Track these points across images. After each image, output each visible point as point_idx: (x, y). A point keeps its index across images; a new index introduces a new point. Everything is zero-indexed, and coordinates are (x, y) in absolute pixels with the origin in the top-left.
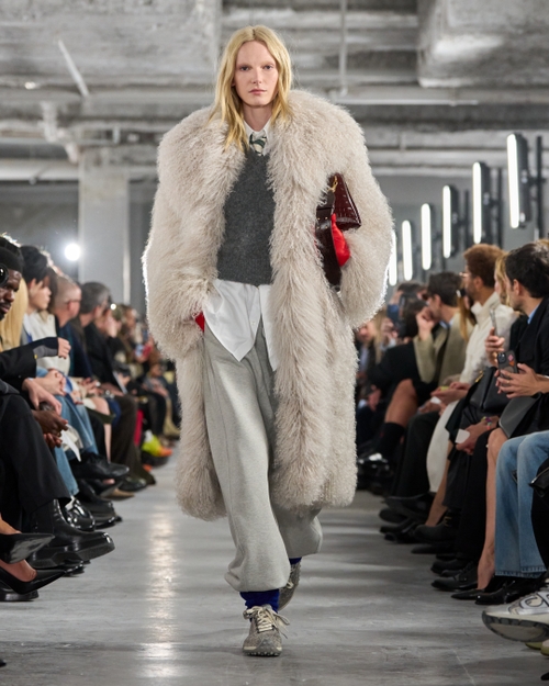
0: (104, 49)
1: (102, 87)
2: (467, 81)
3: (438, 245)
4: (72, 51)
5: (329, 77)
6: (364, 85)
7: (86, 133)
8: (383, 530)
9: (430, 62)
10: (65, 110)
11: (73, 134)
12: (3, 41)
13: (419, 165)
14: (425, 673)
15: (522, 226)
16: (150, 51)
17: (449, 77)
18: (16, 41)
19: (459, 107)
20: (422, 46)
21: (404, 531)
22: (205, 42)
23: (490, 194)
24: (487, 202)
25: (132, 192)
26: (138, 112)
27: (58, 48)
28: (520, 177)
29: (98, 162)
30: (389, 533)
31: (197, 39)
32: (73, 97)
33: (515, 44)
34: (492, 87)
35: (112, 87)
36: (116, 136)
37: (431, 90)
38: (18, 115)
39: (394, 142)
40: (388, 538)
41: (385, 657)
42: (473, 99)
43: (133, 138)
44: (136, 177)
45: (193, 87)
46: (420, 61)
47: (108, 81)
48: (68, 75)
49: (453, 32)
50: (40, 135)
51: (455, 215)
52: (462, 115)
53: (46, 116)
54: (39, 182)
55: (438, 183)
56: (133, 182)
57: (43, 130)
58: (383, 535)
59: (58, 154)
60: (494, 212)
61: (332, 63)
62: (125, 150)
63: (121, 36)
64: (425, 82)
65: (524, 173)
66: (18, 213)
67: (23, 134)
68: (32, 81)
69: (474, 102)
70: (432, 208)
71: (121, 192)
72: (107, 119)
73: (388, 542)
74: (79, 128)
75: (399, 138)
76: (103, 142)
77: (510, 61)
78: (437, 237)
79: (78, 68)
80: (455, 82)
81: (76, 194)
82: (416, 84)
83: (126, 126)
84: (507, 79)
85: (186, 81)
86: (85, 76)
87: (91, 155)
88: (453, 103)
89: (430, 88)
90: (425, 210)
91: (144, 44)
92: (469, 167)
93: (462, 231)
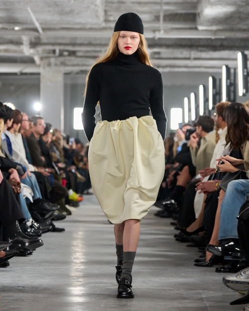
0: (49, 11)
1: (49, 29)
2: (220, 27)
3: (207, 104)
4: (35, 12)
5: (156, 25)
6: (173, 29)
7: (44, 51)
8: (175, 236)
9: (202, 18)
10: (33, 40)
11: (37, 51)
12: (2, 7)
13: (199, 67)
14: (186, 301)
15: (244, 95)
16: (71, 12)
17: (211, 25)
18: (8, 7)
19: (216, 39)
20: (198, 11)
21: (185, 237)
22: (96, 8)
23: (230, 80)
24: (228, 84)
25: (65, 79)
26: (68, 42)
27: (27, 11)
28: (243, 72)
29: (49, 65)
30: (177, 238)
31: (93, 7)
32: (36, 34)
33: (241, 10)
34: (232, 30)
35: (54, 29)
36: (57, 52)
37: (203, 31)
38: (11, 42)
39: (188, 56)
40: (177, 240)
41: (168, 294)
42: (222, 36)
43: (66, 53)
44: (67, 72)
45: (91, 29)
46: (197, 18)
47: (52, 26)
48: (32, 23)
49: (212, 4)
50: (22, 52)
51: (214, 90)
52: (219, 43)
53: (25, 43)
54: (22, 74)
55: (207, 75)
56: (66, 74)
57: (23, 49)
58: (175, 238)
59: (30, 61)
60: (232, 88)
61: (157, 18)
62: (62, 59)
63: (57, 5)
64: (200, 28)
65: (245, 70)
66: (12, 88)
67: (15, 51)
68: (17, 26)
69: (223, 37)
70: (204, 87)
71: (60, 79)
72: (53, 44)
73: (177, 242)
74: (40, 49)
75: (190, 54)
76: (51, 55)
77: (240, 18)
78: (206, 100)
79: (38, 20)
80: (214, 28)
81: (39, 80)
82: (196, 29)
83: (62, 47)
84: (238, 26)
85: (88, 26)
86: (41, 24)
87: (46, 61)
88: (213, 37)
89: (203, 30)
90: (201, 88)
91: (68, 9)
92: (221, 68)
93: (218, 97)
